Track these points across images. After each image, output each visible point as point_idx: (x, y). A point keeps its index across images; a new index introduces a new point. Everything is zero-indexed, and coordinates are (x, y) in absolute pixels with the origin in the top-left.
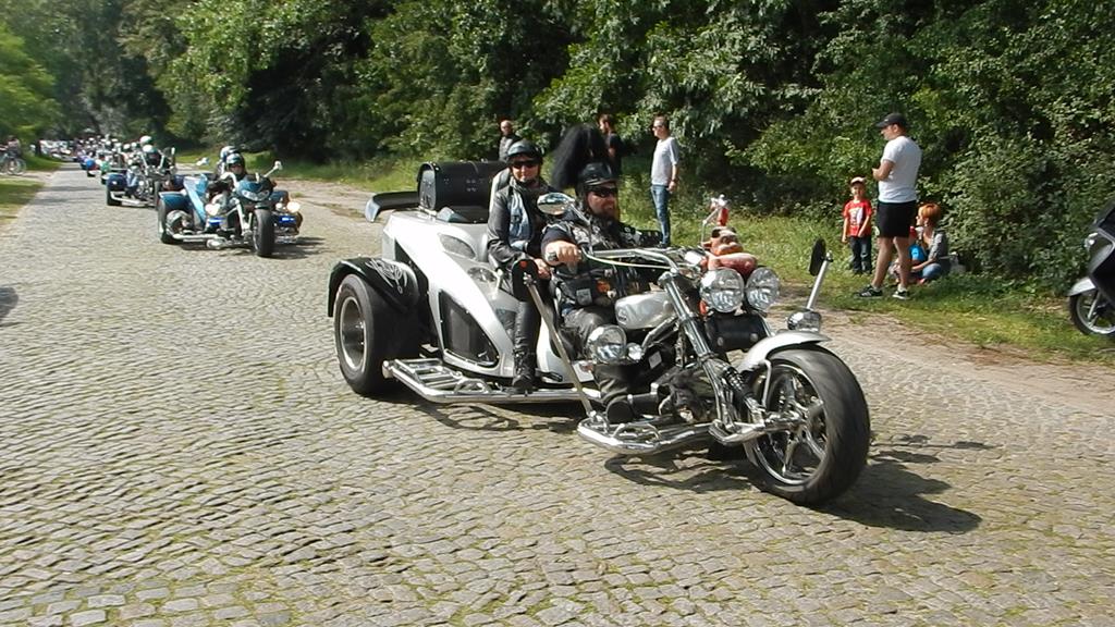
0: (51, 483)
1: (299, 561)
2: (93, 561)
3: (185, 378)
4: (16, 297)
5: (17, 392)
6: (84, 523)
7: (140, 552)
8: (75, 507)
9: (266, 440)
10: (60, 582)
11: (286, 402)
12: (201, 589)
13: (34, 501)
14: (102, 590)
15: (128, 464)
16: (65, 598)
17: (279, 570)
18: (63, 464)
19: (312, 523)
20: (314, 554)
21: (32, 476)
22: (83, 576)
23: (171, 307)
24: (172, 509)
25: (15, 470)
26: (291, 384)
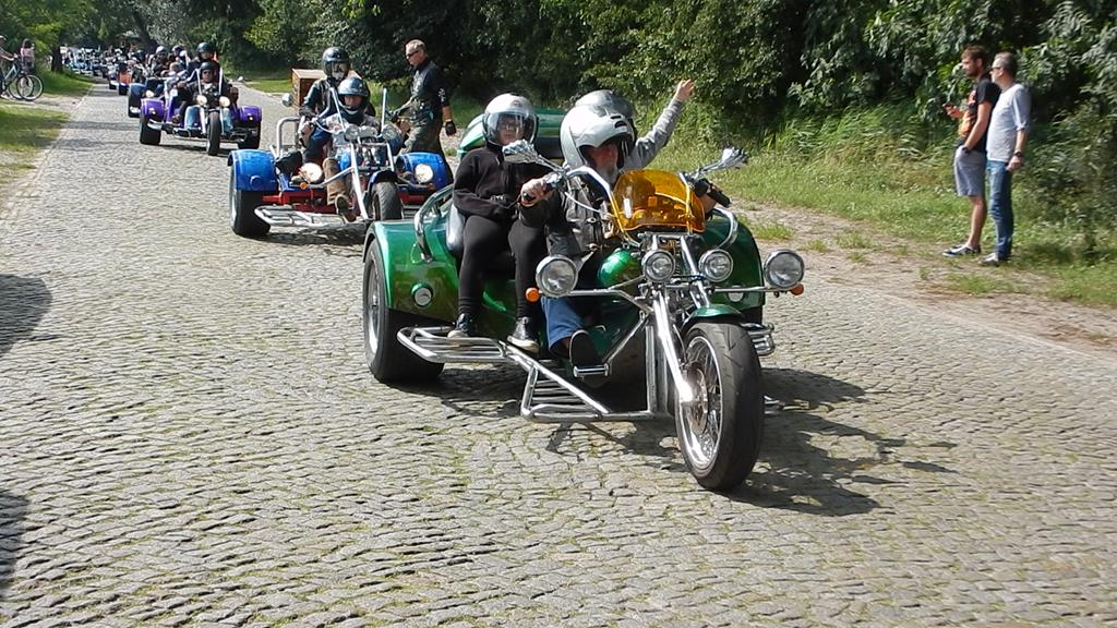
0: (135, 594)
3: (310, 445)
4: (48, 293)
5: (70, 446)
11: (469, 494)
15: (243, 574)
18: (148, 566)
21: (106, 582)
23: (277, 326)
25: (79, 569)
26: (474, 465)
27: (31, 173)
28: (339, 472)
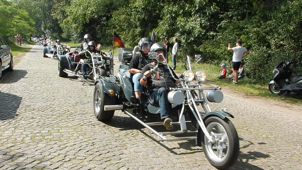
0: (37, 108)
1: (88, 125)
2: (45, 122)
3: (65, 90)
4: (27, 72)
5: (28, 91)
6: (44, 116)
7: (55, 121)
8: (42, 113)
9: (82, 103)
10: (39, 125)
12: (67, 128)
13: (33, 111)
14: (47, 127)
15: (52, 106)
16: (40, 128)
17: (83, 126)
18: (39, 105)
19: (90, 119)
20: (91, 124)
21: (32, 107)
22: (44, 125)
24: (62, 114)
25: (29, 106)
27: (25, 56)
28: (68, 94)
